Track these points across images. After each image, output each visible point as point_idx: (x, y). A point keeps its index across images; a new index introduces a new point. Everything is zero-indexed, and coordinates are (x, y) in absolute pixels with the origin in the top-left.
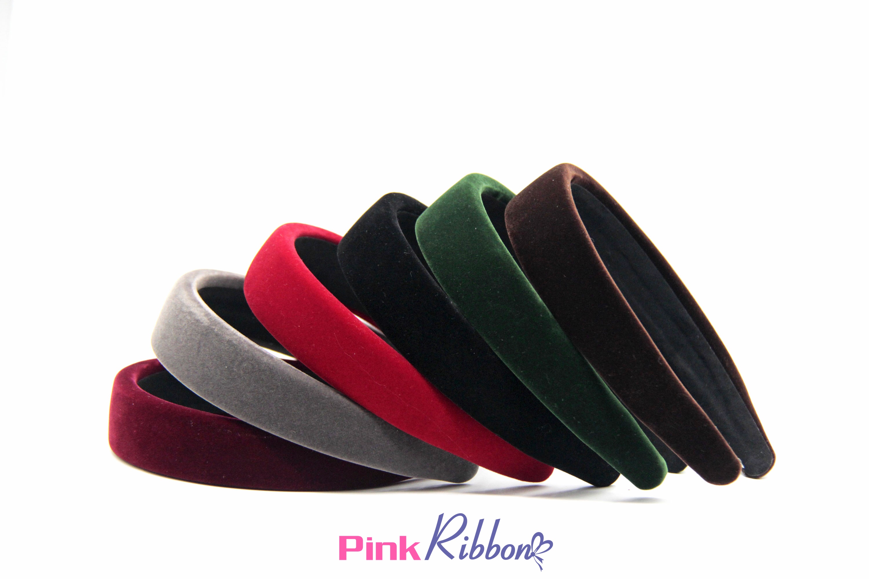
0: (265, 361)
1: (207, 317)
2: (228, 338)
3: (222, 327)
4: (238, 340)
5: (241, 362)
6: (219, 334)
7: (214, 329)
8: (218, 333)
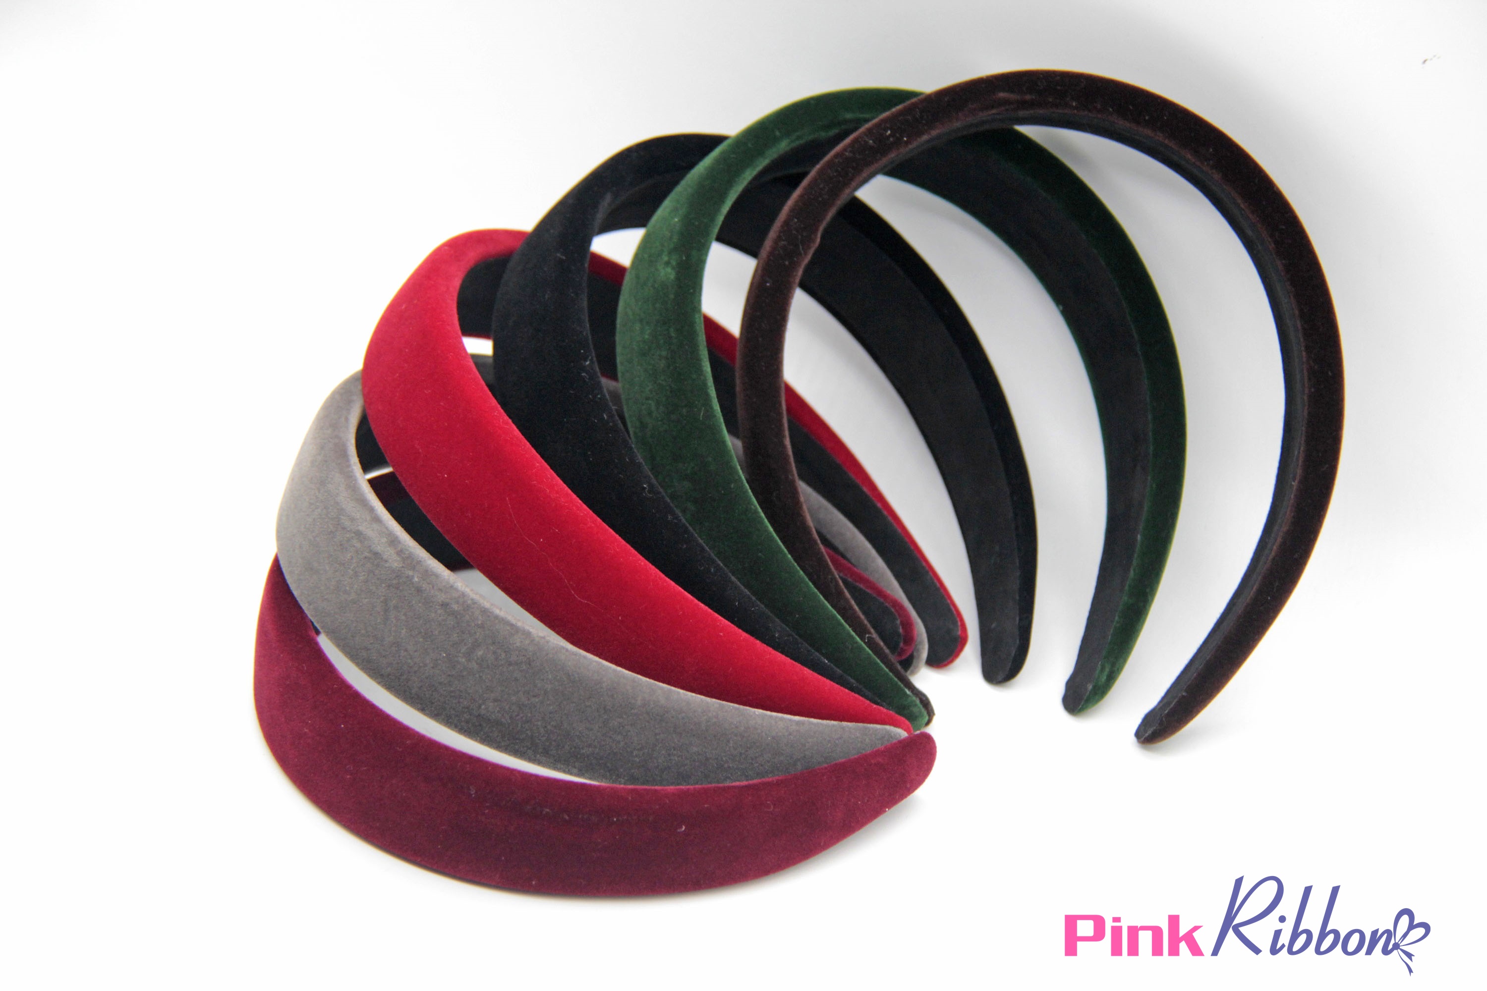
0: (518, 644)
1: (395, 549)
2: (441, 597)
3: (427, 574)
4: (461, 600)
5: (476, 645)
6: (424, 589)
7: (413, 576)
8: (421, 587)
